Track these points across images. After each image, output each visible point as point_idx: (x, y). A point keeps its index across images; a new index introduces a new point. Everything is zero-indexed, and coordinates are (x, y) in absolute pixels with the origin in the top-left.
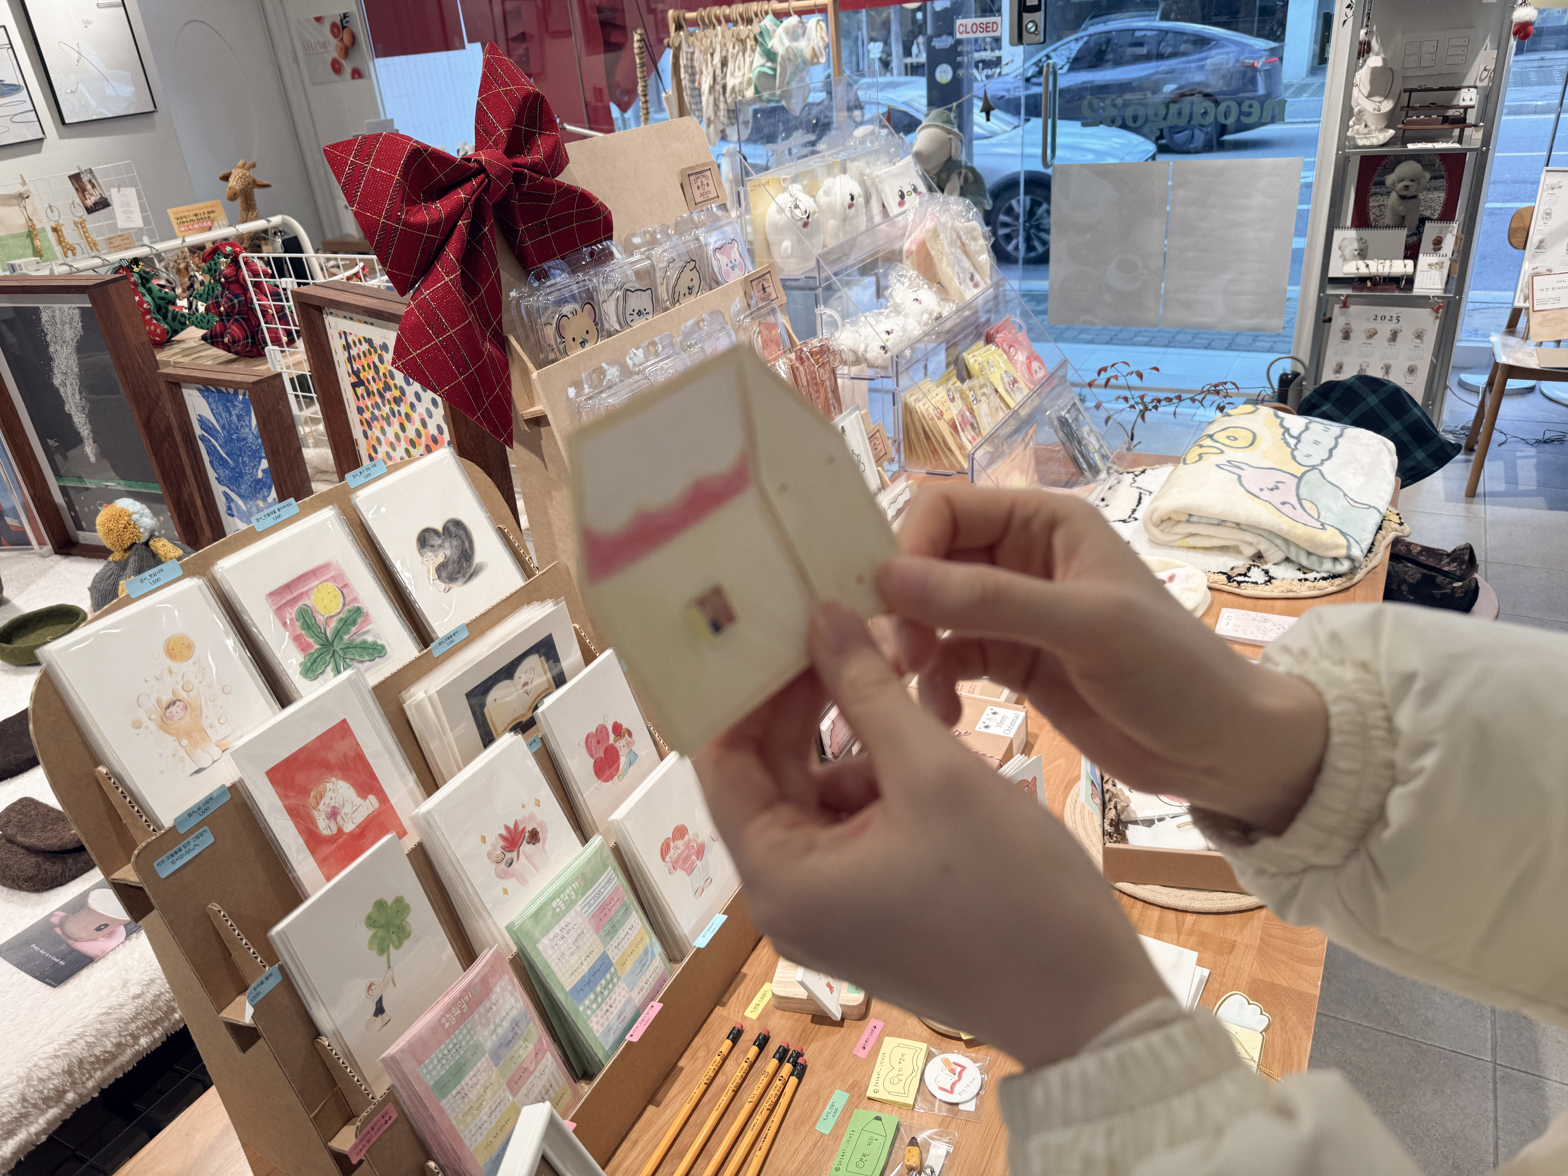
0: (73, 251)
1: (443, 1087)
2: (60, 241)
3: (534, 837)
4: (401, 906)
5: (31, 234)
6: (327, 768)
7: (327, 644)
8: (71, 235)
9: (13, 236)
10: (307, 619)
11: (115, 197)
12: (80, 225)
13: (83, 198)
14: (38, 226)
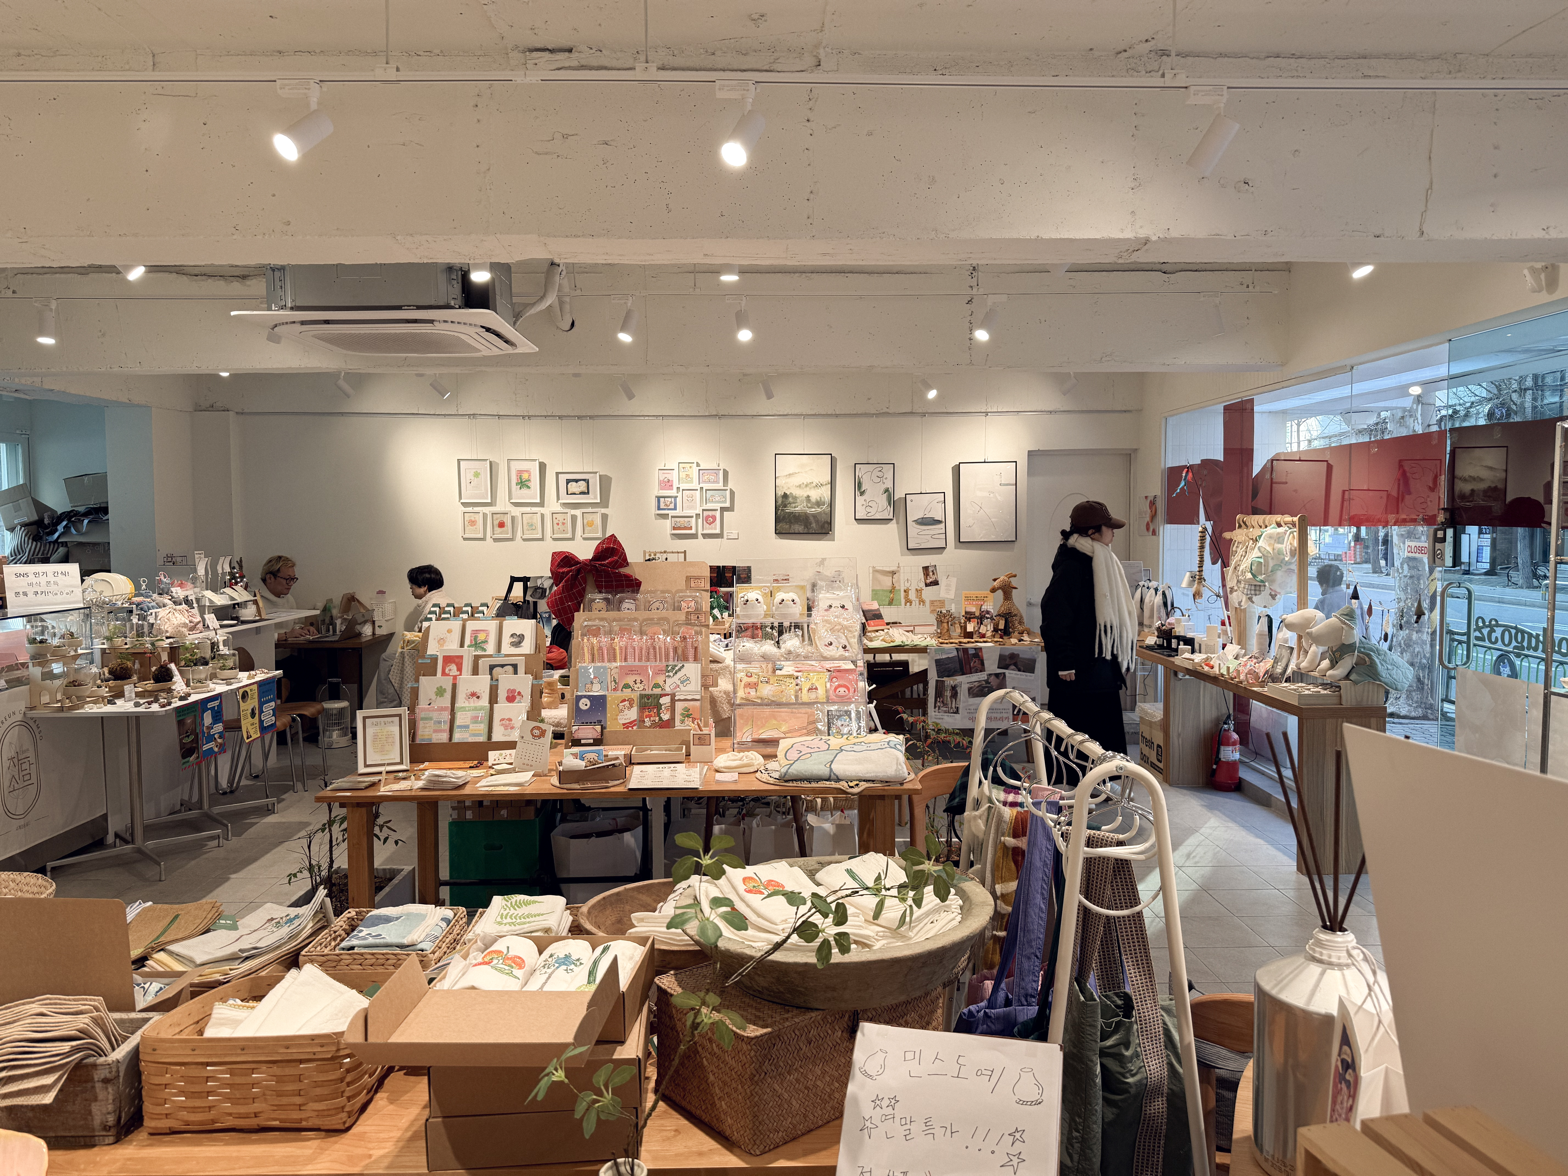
0: (911, 603)
1: (422, 719)
2: (907, 596)
3: (478, 697)
4: (445, 690)
5: (893, 590)
6: (454, 662)
7: (476, 644)
8: (912, 595)
9: (883, 590)
10: (476, 638)
11: (943, 581)
12: (919, 591)
13: (926, 579)
14: (897, 588)
